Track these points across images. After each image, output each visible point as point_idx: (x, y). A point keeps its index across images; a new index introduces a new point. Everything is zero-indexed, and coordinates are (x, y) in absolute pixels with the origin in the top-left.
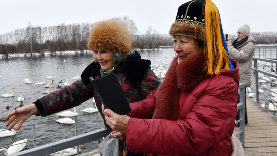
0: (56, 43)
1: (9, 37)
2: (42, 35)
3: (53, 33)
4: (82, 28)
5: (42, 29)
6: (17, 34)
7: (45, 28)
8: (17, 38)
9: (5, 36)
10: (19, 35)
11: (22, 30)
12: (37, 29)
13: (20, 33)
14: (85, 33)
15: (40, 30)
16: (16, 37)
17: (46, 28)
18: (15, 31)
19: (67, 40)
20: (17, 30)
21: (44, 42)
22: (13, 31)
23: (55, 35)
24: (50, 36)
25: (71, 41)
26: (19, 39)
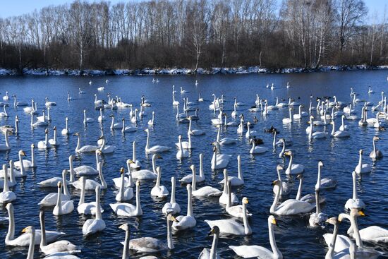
0: (146, 46)
1: (27, 26)
2: (111, 23)
3: (138, 20)
4: (212, 9)
5: (110, 8)
6: (49, 20)
7: (118, 6)
8: (49, 30)
9: (17, 22)
10: (52, 24)
11: (60, 10)
12: (99, 7)
13: (56, 18)
14: (217, 23)
15: (107, 10)
16: (45, 27)
17: (120, 6)
18: (43, 12)
19: (172, 41)
20: (48, 10)
21: (116, 43)
22: (39, 10)
23: (143, 24)
24: (130, 27)
25: (183, 41)
26: (54, 32)
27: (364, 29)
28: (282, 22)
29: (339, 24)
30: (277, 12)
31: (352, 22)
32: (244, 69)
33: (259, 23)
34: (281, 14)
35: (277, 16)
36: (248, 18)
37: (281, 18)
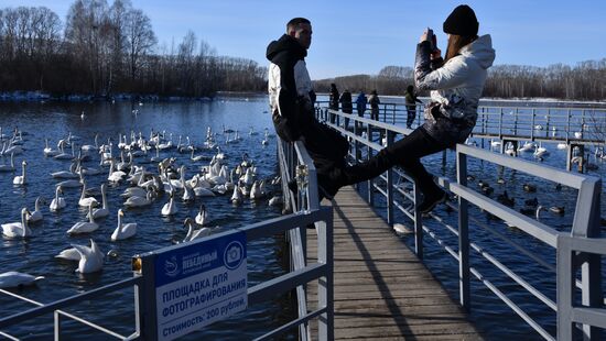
27: (156, 58)
28: (68, 44)
29: (130, 51)
30: (62, 32)
31: (142, 51)
32: (21, 94)
33: (40, 41)
34: (66, 34)
35: (62, 37)
36: (27, 36)
37: (67, 40)
